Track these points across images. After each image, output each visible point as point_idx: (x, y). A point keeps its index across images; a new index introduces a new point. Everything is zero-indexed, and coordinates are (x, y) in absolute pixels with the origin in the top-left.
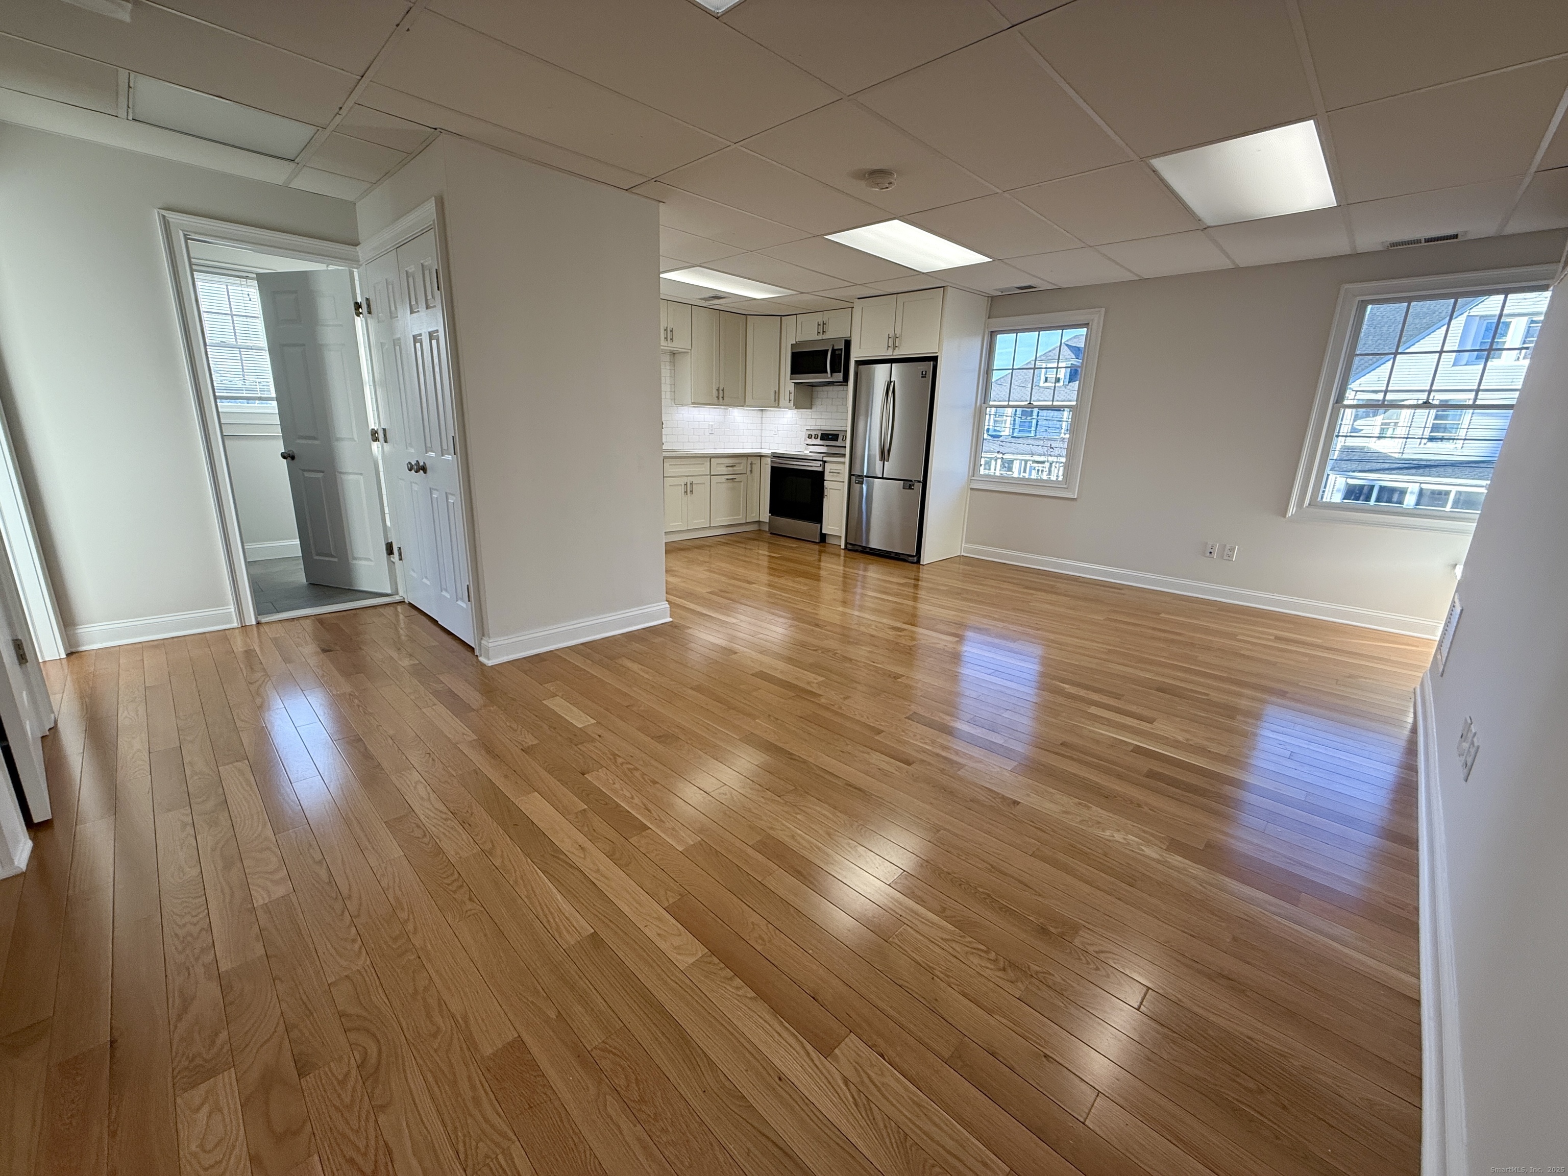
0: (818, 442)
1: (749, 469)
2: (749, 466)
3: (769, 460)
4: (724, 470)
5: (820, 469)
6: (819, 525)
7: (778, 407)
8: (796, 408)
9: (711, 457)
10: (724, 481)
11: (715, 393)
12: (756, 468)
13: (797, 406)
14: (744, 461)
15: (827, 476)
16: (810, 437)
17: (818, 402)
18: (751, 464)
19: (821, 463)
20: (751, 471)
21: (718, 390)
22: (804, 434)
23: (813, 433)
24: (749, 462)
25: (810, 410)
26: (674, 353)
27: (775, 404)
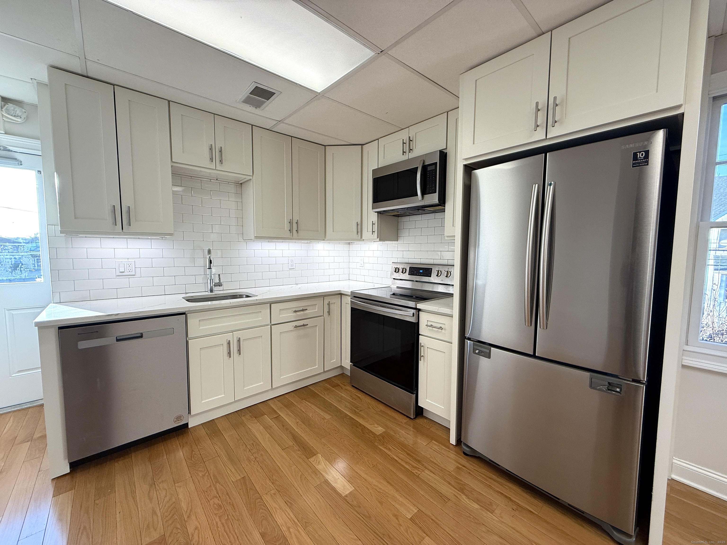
0: (406, 276)
1: (326, 310)
2: (326, 307)
3: (349, 299)
4: (290, 316)
5: (413, 320)
6: (414, 396)
7: (361, 239)
8: (380, 240)
9: (271, 303)
10: (292, 328)
11: (287, 226)
12: (335, 308)
13: (382, 238)
14: (319, 302)
15: (423, 329)
16: (397, 270)
17: (405, 233)
18: (329, 304)
19: (413, 311)
20: (329, 312)
21: (291, 222)
22: (391, 268)
23: (401, 267)
24: (326, 302)
25: (396, 242)
26: (241, 184)
27: (358, 236)
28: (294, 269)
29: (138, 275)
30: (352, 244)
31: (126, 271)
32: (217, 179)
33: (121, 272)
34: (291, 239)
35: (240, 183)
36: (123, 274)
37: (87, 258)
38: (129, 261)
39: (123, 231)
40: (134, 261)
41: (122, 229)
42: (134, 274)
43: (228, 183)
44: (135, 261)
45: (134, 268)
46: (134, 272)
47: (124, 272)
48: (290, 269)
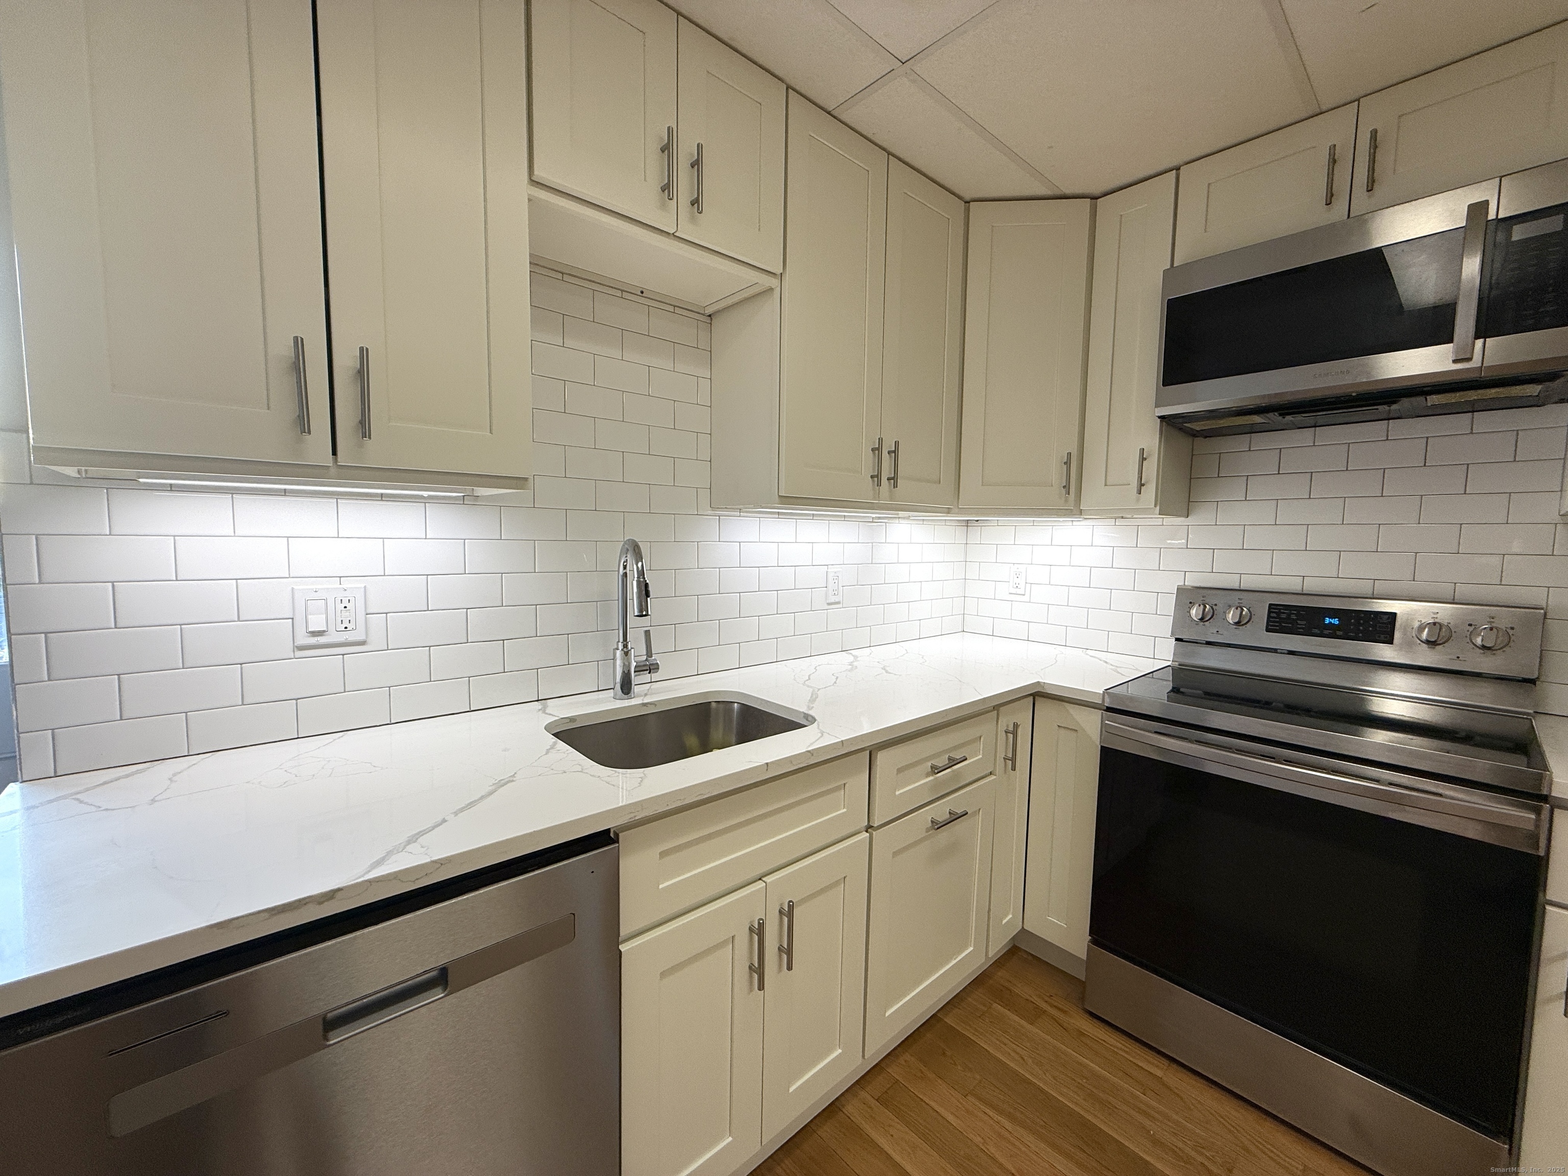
0: (1255, 634)
1: (1002, 753)
2: (1002, 741)
7: (1075, 508)
10: (924, 832)
11: (866, 464)
14: (985, 728)
18: (1010, 732)
20: (1013, 761)
21: (878, 450)
24: (1003, 724)
25: (1183, 519)
26: (710, 316)
27: (1066, 501)
28: (838, 603)
29: (377, 640)
30: (976, 524)
31: (332, 628)
32: (642, 292)
33: (314, 634)
34: (872, 507)
35: (709, 311)
36: (322, 640)
37: (177, 580)
38: (344, 586)
39: (336, 461)
40: (363, 586)
41: (334, 452)
42: (362, 637)
43: (671, 309)
44: (365, 587)
45: (364, 613)
46: (363, 629)
47: (324, 631)
48: (829, 604)
